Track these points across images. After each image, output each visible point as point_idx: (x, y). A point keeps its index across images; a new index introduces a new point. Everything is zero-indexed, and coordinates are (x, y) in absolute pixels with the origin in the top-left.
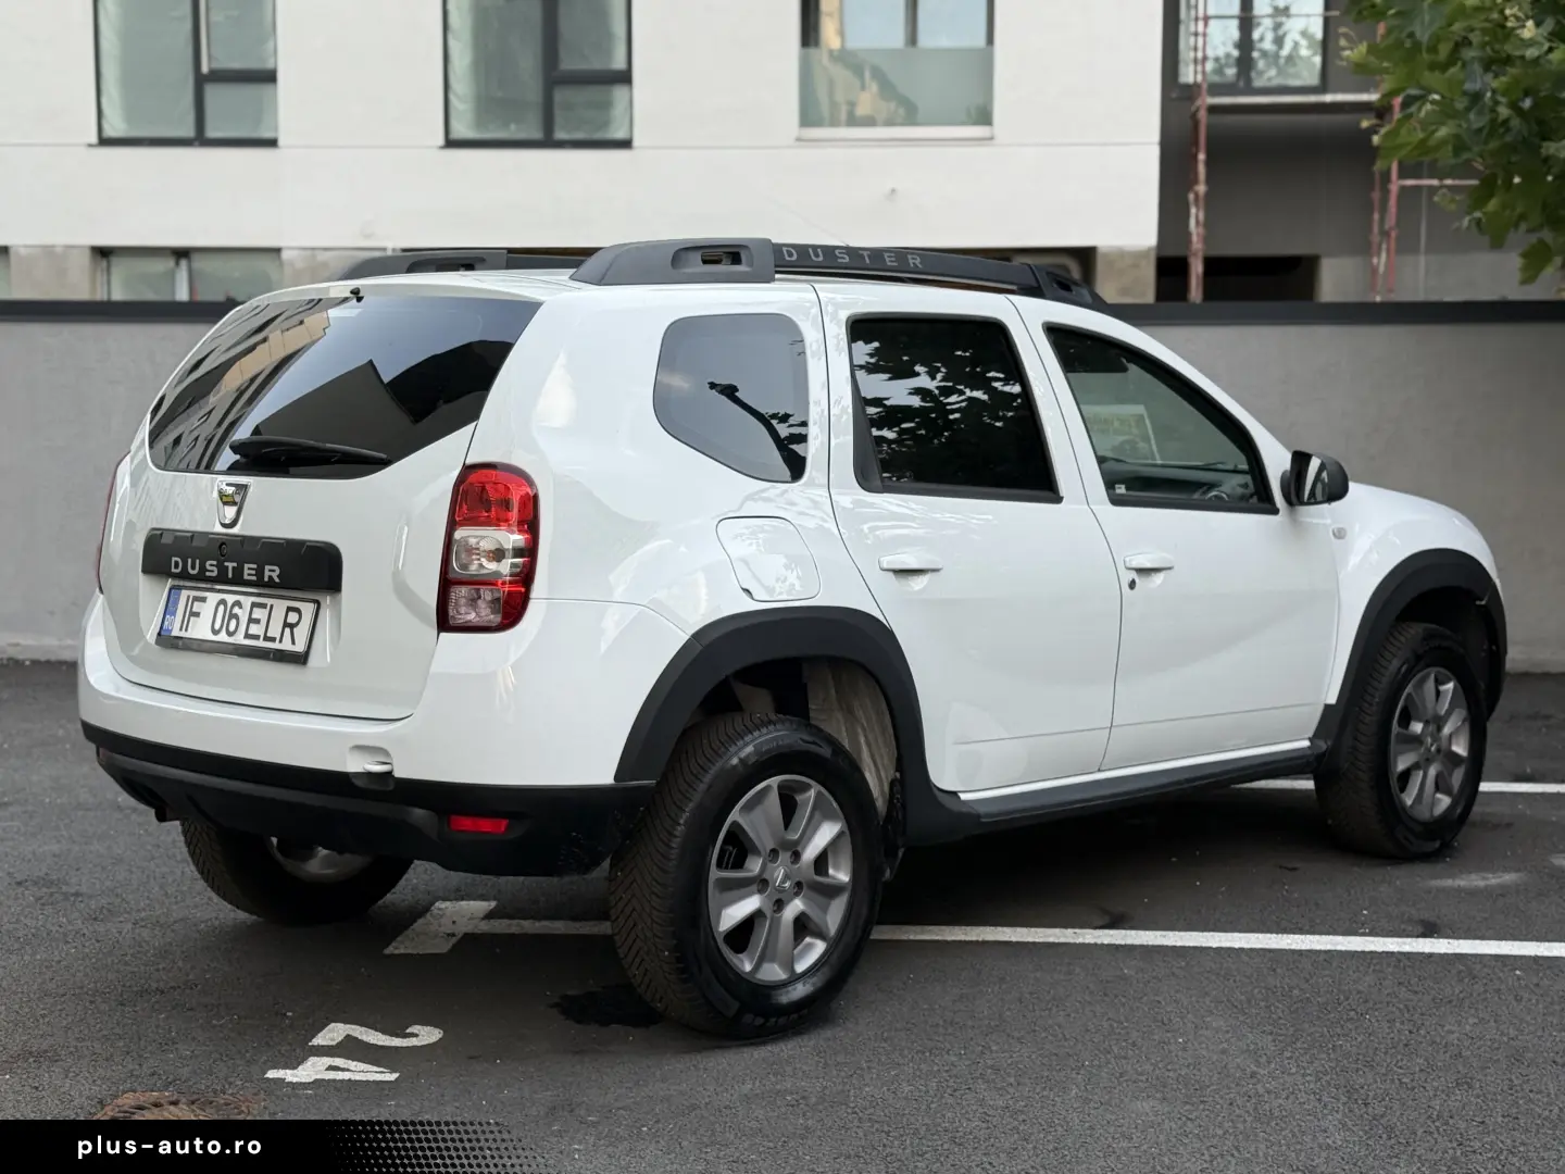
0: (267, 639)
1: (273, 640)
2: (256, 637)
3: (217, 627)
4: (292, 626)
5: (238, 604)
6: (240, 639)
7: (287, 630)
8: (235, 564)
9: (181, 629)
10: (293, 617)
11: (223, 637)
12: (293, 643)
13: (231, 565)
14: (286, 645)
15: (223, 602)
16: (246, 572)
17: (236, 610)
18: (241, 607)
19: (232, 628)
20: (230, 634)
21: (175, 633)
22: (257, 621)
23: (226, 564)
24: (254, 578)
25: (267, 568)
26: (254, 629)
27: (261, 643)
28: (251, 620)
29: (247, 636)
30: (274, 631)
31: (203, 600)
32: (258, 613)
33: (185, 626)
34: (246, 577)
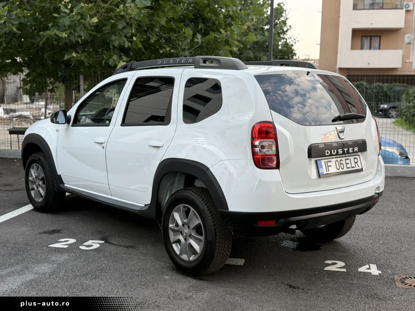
0: (352, 167)
1: (354, 167)
2: (350, 168)
3: (338, 168)
4: (357, 163)
5: (341, 160)
6: (345, 169)
7: (356, 164)
8: (347, 149)
9: (327, 171)
10: (356, 160)
11: (341, 170)
12: (359, 167)
13: (346, 149)
14: (357, 168)
15: (337, 161)
16: (350, 150)
17: (341, 162)
18: (342, 161)
19: (342, 167)
20: (343, 169)
21: (325, 173)
22: (348, 164)
23: (345, 149)
24: (352, 152)
25: (355, 148)
26: (349, 166)
27: (351, 169)
28: (347, 164)
29: (347, 168)
30: (353, 165)
31: (331, 161)
32: (348, 161)
33: (327, 170)
34: (350, 152)
